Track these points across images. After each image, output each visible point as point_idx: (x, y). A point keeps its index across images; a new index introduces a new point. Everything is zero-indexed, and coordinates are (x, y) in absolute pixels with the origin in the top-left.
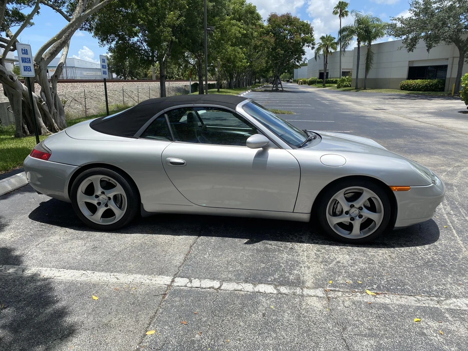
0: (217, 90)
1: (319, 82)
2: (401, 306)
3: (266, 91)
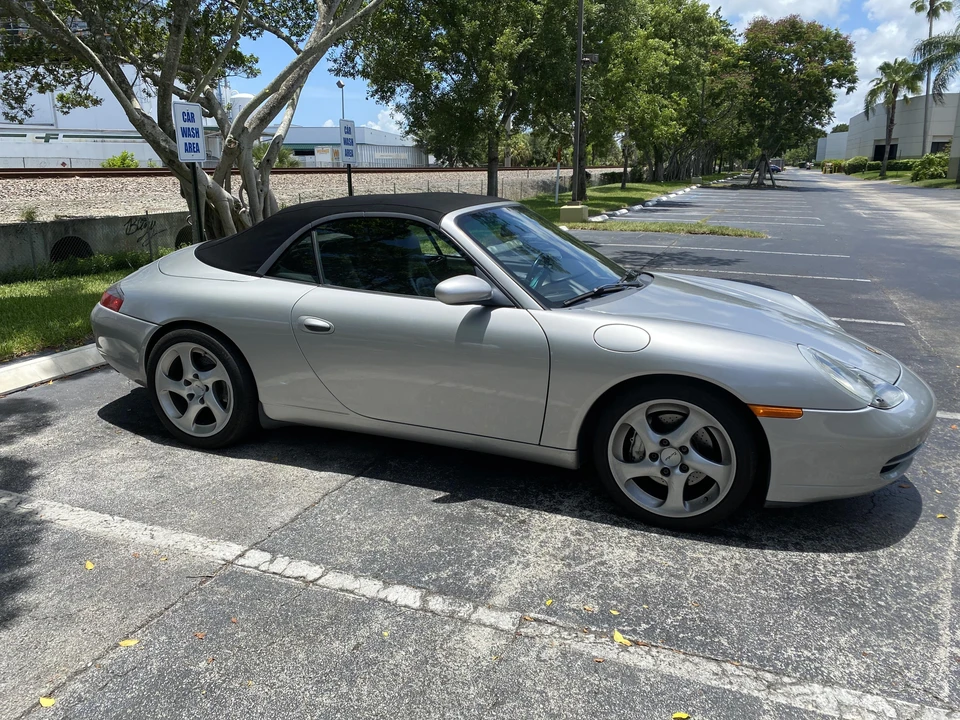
0: (620, 185)
1: (871, 168)
2: (670, 679)
3: (734, 187)
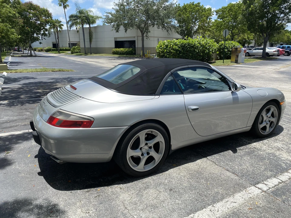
1: (53, 50)
3: (22, 56)
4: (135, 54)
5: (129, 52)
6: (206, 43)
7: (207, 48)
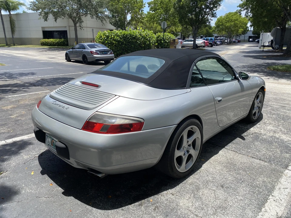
4: (67, 45)
5: (60, 43)
6: (146, 34)
7: (147, 39)
